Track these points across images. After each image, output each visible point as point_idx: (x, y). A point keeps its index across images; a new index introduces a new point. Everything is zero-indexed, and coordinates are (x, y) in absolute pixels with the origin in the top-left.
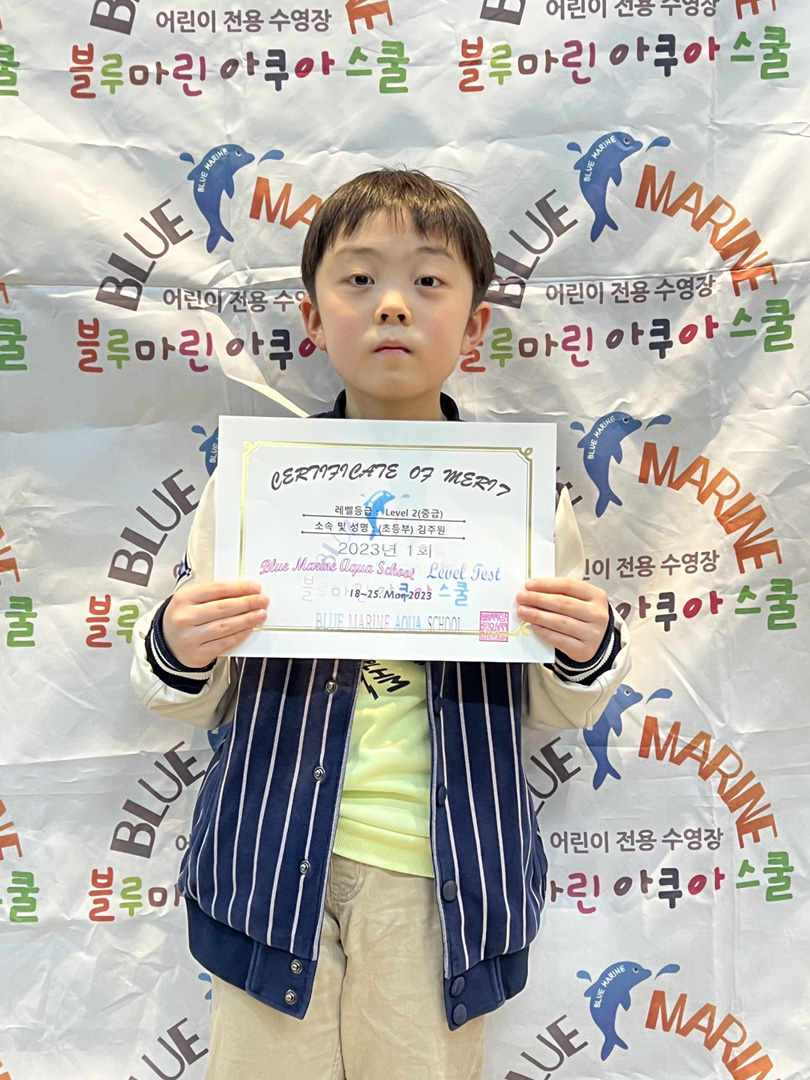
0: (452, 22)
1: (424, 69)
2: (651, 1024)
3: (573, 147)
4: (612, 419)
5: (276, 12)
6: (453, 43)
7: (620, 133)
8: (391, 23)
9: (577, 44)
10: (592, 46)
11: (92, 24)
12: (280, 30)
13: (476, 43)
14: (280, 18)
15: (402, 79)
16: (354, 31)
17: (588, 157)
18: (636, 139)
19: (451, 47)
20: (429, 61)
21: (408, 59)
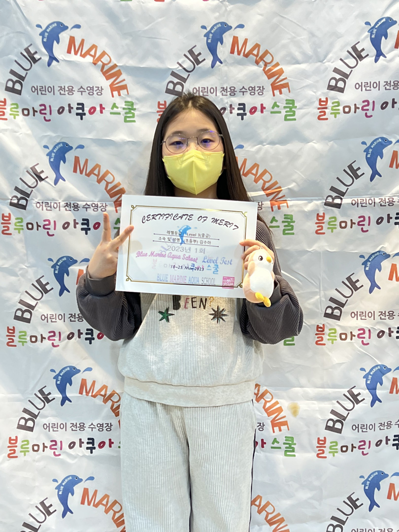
0: (315, 91)
1: (302, 111)
2: (389, 497)
3: (364, 143)
4: (378, 253)
5: (242, 87)
6: (315, 100)
7: (383, 138)
8: (289, 92)
9: (368, 101)
10: (374, 102)
11: (166, 92)
12: (243, 95)
13: (325, 100)
14: (244, 90)
15: (294, 115)
16: (274, 95)
17: (370, 147)
18: (390, 140)
19: (315, 102)
20: (305, 107)
21: (296, 107)
